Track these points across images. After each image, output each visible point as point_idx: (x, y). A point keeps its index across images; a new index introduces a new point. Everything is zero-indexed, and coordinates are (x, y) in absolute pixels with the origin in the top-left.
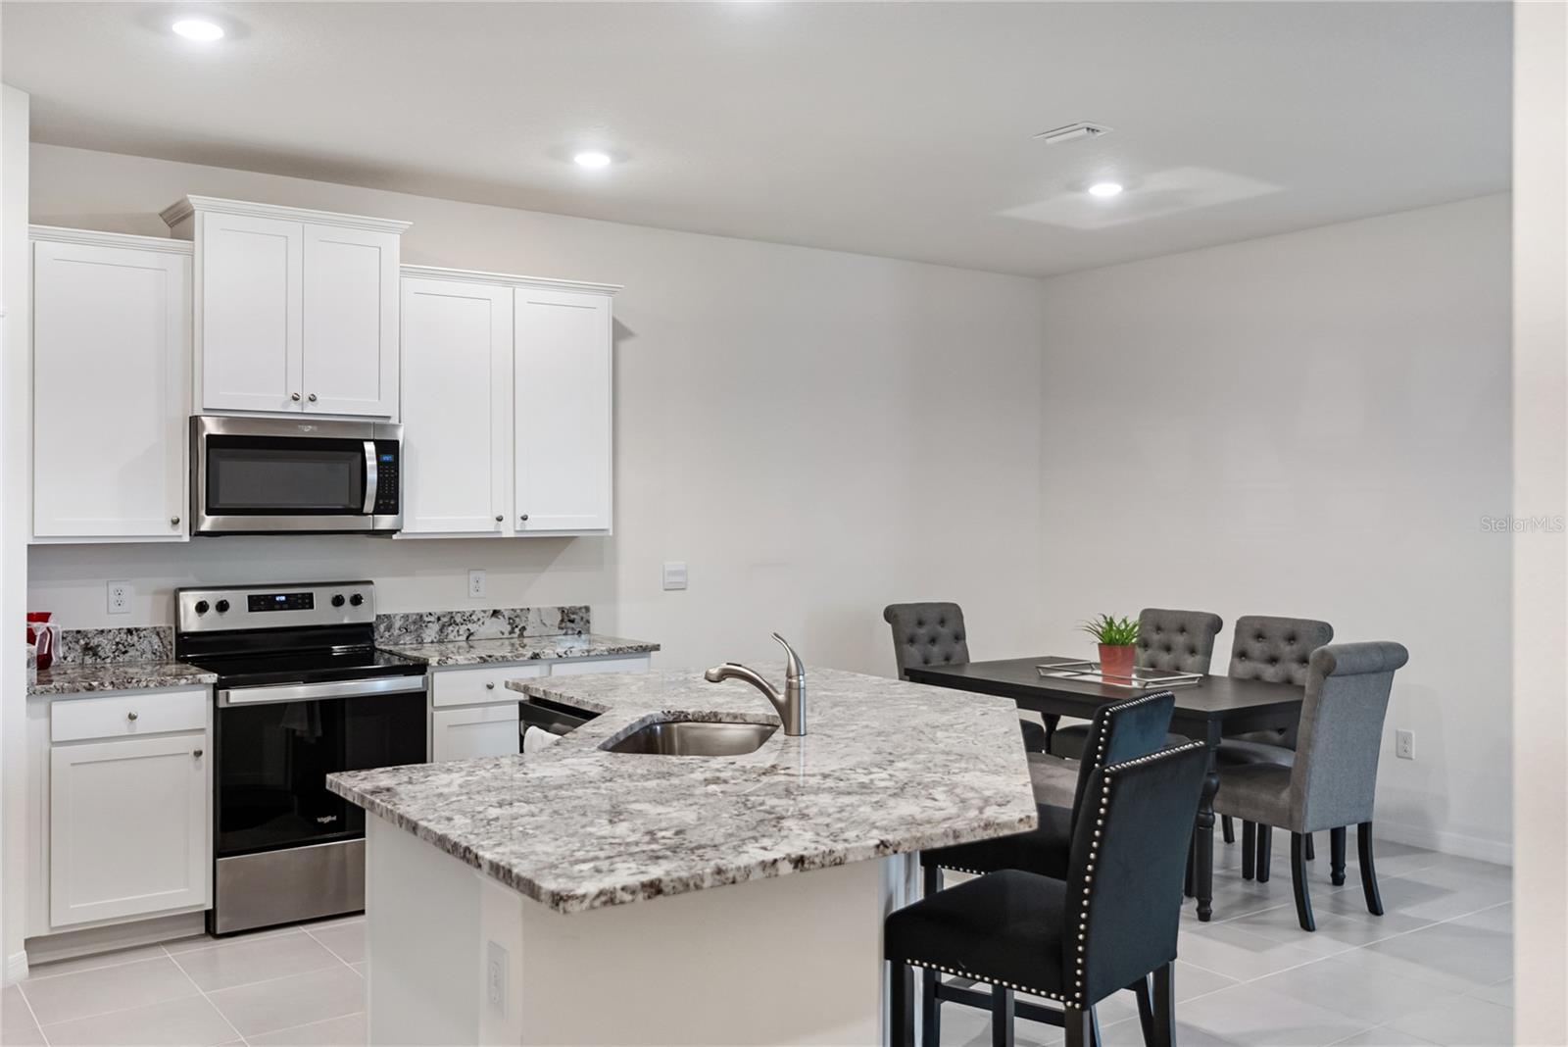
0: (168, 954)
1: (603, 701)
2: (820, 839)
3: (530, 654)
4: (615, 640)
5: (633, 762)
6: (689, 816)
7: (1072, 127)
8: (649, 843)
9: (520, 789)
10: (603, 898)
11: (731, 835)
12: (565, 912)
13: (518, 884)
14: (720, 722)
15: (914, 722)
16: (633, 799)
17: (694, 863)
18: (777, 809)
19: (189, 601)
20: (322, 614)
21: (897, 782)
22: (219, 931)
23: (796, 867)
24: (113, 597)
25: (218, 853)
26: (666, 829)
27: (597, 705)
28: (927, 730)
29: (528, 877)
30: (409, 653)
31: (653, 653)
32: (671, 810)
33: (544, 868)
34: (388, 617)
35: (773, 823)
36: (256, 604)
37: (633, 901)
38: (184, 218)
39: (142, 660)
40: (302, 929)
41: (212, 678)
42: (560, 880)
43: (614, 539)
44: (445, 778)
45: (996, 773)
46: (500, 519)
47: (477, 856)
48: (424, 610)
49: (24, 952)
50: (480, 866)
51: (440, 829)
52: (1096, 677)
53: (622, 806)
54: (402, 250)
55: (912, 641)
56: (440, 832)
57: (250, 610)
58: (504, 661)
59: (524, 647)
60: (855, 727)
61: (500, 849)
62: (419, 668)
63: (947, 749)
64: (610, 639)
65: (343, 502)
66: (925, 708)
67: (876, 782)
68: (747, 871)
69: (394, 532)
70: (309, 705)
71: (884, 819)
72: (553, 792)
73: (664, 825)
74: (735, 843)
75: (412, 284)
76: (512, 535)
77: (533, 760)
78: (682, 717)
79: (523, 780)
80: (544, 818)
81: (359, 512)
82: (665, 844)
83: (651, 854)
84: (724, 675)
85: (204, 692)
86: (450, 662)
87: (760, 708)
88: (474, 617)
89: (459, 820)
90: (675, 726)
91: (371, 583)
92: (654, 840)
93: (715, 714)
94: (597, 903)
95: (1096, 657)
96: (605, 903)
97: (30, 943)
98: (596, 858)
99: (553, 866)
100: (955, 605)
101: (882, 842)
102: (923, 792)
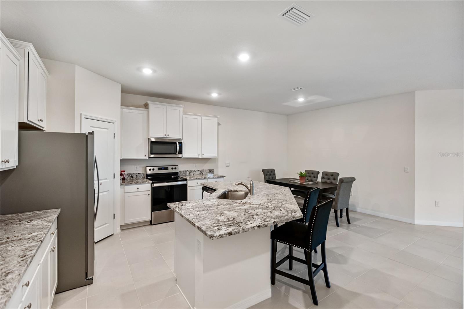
0: (144, 228)
1: (217, 187)
2: (262, 221)
3: (204, 178)
4: (218, 175)
5: (223, 201)
6: (235, 215)
7: (297, 88)
8: (228, 222)
9: (203, 207)
10: (220, 236)
11: (244, 220)
12: (212, 239)
13: (203, 232)
14: (237, 192)
15: (273, 192)
16: (224, 210)
17: (238, 227)
18: (252, 213)
19: (148, 169)
20: (170, 171)
21: (273, 206)
22: (152, 224)
23: (258, 228)
24: (136, 168)
25: (152, 211)
26: (231, 218)
27: (216, 188)
28: (275, 194)
29: (205, 231)
30: (184, 177)
31: (224, 177)
32: (231, 213)
33: (208, 228)
34: (181, 171)
35: (252, 217)
36: (159, 169)
37: (226, 236)
38: (147, 105)
39: (140, 178)
40: (166, 224)
41: (151, 182)
42: (211, 232)
43: (218, 158)
44: (189, 204)
45: (291, 204)
46: (199, 155)
47: (194, 224)
48: (186, 170)
49: (120, 228)
50: (195, 226)
51: (187, 217)
52: (299, 182)
53: (222, 212)
54: (183, 110)
55: (267, 175)
56: (188, 218)
57: (158, 170)
58: (200, 179)
59: (203, 176)
60: (262, 194)
61: (199, 223)
62: (186, 180)
63: (281, 199)
64: (217, 175)
65: (173, 152)
66: (273, 189)
67: (269, 206)
68: (249, 229)
69: (182, 157)
70: (168, 186)
71: (273, 216)
72: (209, 208)
73: (230, 217)
74: (245, 222)
75: (185, 116)
76: (201, 158)
77: (205, 201)
78: (231, 191)
79: (203, 205)
80: (207, 215)
81: (176, 154)
82: (231, 222)
83: (229, 225)
84: (239, 184)
85: (150, 184)
86: (191, 179)
87: (244, 189)
88: (195, 171)
89: (192, 215)
90: (230, 192)
91: (178, 165)
92: (229, 221)
93: (237, 190)
94: (219, 237)
95: (299, 178)
96: (220, 237)
97: (121, 226)
98: (218, 226)
99: (210, 228)
100: (274, 169)
101: (274, 222)
102: (279, 209)
